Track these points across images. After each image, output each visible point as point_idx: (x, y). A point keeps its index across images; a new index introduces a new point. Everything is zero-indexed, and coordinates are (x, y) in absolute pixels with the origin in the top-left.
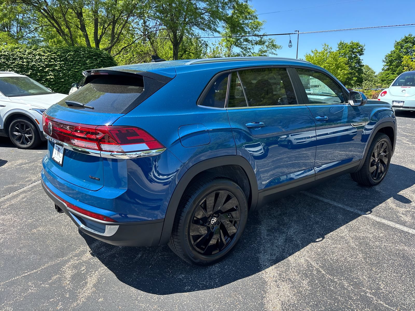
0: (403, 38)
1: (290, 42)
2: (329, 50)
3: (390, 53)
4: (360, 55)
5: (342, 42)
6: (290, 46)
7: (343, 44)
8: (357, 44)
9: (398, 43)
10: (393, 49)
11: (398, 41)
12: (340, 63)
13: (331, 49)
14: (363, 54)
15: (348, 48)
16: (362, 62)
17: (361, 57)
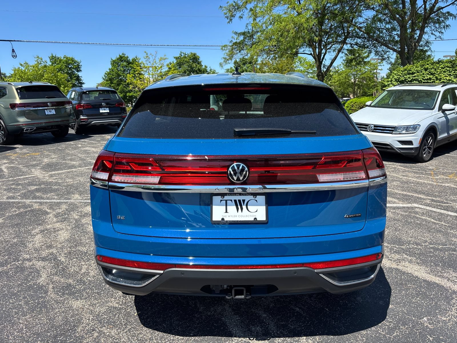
0: (118, 57)
1: (13, 51)
2: (44, 64)
3: (108, 71)
4: (78, 71)
5: (54, 56)
6: (14, 56)
7: (55, 57)
8: (73, 60)
9: (114, 61)
10: (110, 67)
11: (114, 59)
12: (60, 80)
13: (46, 62)
14: (81, 71)
15: (64, 63)
16: (82, 79)
17: (80, 74)
